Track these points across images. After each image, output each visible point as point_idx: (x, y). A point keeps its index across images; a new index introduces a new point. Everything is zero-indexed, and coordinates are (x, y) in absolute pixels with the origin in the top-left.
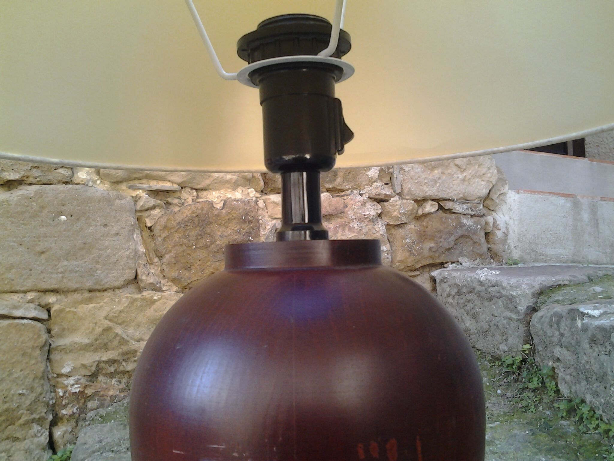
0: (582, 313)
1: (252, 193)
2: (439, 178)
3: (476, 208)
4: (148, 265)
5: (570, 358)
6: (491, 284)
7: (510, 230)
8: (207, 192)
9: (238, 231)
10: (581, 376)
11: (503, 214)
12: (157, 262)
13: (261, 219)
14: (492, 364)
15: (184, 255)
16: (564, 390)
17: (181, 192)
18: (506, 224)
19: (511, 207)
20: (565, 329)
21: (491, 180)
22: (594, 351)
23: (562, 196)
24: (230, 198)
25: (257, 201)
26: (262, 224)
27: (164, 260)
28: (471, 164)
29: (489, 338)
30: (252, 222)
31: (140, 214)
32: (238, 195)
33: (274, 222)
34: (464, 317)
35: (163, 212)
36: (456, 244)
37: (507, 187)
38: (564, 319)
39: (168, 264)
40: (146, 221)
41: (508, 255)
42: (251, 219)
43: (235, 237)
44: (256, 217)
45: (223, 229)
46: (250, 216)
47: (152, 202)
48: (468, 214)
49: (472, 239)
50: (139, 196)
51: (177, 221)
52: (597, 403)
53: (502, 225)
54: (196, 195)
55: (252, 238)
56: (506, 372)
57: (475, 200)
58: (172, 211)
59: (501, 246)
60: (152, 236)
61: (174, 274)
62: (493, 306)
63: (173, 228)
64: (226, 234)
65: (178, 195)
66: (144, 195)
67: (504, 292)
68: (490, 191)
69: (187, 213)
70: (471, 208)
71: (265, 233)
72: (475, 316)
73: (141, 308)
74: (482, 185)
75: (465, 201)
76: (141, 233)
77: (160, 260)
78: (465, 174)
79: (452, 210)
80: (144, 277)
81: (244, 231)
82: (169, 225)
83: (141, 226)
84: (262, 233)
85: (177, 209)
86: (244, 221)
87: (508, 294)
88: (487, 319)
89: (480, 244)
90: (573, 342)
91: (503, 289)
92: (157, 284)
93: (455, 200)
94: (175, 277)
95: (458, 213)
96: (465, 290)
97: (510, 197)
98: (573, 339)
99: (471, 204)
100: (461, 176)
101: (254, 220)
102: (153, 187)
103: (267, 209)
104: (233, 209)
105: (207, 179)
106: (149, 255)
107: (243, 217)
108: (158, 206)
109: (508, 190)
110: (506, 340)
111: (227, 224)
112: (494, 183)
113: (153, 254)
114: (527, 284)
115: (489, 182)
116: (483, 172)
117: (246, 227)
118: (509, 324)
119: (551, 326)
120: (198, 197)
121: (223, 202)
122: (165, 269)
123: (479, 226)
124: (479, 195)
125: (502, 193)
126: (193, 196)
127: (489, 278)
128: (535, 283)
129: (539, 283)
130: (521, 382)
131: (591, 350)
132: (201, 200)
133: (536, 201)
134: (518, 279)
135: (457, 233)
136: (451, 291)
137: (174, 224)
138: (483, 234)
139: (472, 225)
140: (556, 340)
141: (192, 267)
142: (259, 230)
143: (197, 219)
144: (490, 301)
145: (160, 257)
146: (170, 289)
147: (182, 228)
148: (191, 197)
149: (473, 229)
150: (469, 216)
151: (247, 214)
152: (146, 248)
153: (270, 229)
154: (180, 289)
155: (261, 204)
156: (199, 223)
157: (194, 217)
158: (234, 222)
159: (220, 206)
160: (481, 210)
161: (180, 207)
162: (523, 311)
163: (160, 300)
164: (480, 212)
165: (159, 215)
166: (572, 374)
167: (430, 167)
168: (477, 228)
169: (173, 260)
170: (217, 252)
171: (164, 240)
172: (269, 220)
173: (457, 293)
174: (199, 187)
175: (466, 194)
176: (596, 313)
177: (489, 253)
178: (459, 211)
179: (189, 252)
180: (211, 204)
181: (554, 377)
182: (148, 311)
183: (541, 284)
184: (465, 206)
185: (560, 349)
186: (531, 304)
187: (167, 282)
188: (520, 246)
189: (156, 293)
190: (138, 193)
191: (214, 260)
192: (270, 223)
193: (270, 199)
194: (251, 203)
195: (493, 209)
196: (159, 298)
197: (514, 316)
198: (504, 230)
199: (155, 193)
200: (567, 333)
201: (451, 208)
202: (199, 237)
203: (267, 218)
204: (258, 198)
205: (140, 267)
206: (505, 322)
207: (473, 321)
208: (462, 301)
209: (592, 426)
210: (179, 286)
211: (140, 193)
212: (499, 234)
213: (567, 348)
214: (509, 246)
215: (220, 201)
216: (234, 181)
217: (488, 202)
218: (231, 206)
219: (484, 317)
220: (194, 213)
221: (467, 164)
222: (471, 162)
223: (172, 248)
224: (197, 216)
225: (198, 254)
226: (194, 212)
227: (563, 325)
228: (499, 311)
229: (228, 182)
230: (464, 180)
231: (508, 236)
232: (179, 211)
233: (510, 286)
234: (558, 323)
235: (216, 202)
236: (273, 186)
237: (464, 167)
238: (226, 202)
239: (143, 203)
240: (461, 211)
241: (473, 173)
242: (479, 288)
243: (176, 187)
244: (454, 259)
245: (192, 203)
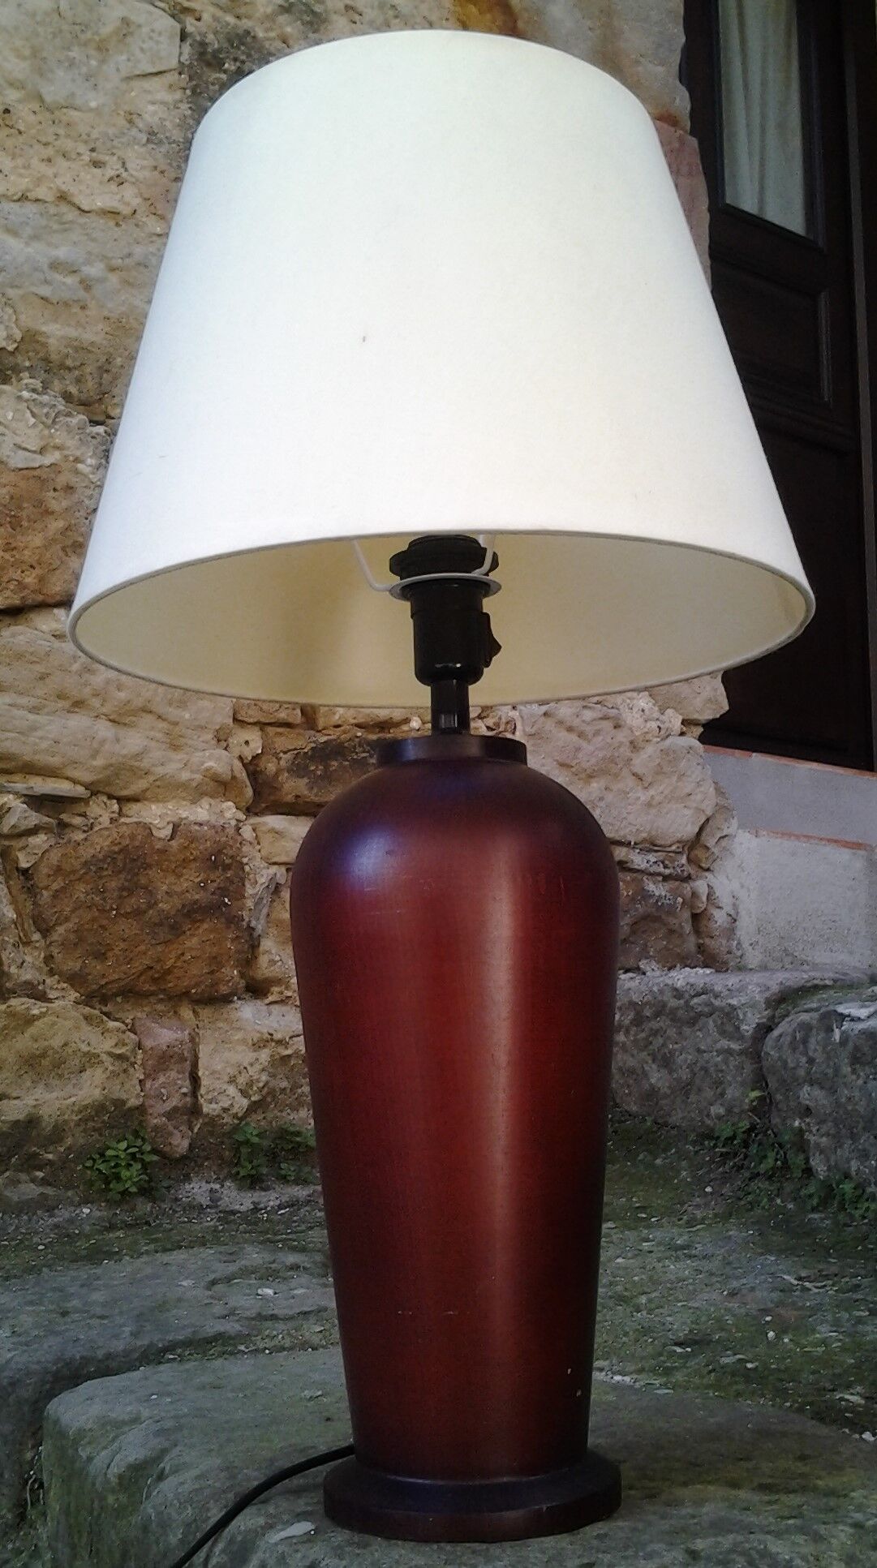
0: (842, 1014)
1: (230, 811)
2: (601, 799)
3: (672, 861)
4: (21, 945)
5: (826, 1102)
6: (695, 992)
7: (741, 907)
8: (139, 804)
9: (202, 885)
10: (844, 1131)
11: (727, 877)
12: (38, 941)
13: (247, 864)
14: (697, 1148)
15: (95, 927)
16: (819, 1166)
17: (89, 802)
18: (734, 897)
19: (742, 863)
20: (816, 1050)
21: (703, 806)
22: (858, 1077)
23: (845, 846)
24: (185, 818)
25: (238, 829)
26: (248, 874)
27: (55, 937)
28: (663, 773)
29: (693, 1098)
30: (229, 869)
31: (7, 843)
32: (201, 812)
33: (274, 869)
34: (647, 1068)
35: (52, 842)
36: (633, 932)
37: (735, 823)
38: (814, 1031)
39: (63, 944)
40: (18, 858)
41: (739, 960)
42: (228, 861)
43: (197, 897)
44: (238, 858)
45: (171, 879)
46: (226, 855)
47: (34, 818)
48: (659, 874)
49: (665, 925)
50: (8, 806)
51: (83, 860)
52: (867, 1171)
53: (725, 901)
54: (117, 811)
55: (229, 900)
56: (722, 1155)
57: (670, 846)
58: (69, 841)
59: (724, 942)
60: (29, 888)
61: (73, 965)
62: (698, 1033)
63: (74, 872)
64: (178, 889)
65: (81, 808)
66: (19, 806)
67: (717, 1003)
68: (701, 829)
69: (101, 843)
70: (663, 862)
71: (255, 891)
72: (666, 1062)
73: (6, 1031)
74: (684, 816)
75: (651, 847)
76: (7, 882)
77: (44, 937)
78: (652, 792)
79: (627, 863)
80: (13, 970)
81: (215, 885)
82: (67, 867)
83: (8, 868)
84: (250, 890)
85: (79, 836)
86: (215, 866)
87: (723, 1004)
88: (689, 1061)
89: (681, 935)
90: (830, 1071)
91: (716, 997)
92: (39, 984)
93: (632, 843)
94: (76, 972)
95: (638, 871)
96: (648, 1012)
97: (741, 844)
98: (828, 1066)
99: (664, 854)
100: (644, 797)
101: (235, 864)
102: (35, 790)
103: (259, 843)
104: (193, 839)
105: (141, 778)
106: (23, 925)
107: (213, 858)
108: (44, 828)
109: (738, 829)
110: (722, 1095)
111: (180, 869)
112: (709, 813)
113: (29, 924)
114: (758, 985)
115: (699, 810)
116: (688, 790)
117: (218, 878)
118: (726, 1062)
119: (794, 1050)
120: (120, 813)
121: (171, 826)
122: (55, 954)
123: (680, 900)
124: (679, 835)
125: (726, 836)
126: (113, 812)
127: (692, 981)
128: (772, 982)
129: (779, 982)
130: (748, 1168)
131: (854, 1077)
132: (128, 820)
133: (794, 854)
134: (740, 978)
135: (637, 910)
136: (622, 1018)
137: (77, 864)
138: (686, 915)
139: (665, 896)
140: (802, 1072)
141: (110, 954)
142: (244, 885)
143: (121, 857)
144: (694, 1025)
145: (45, 932)
146: (63, 997)
147: (92, 874)
148: (108, 815)
149: (667, 904)
150: (660, 878)
151: (220, 852)
152: (17, 911)
153: (266, 885)
154: (83, 997)
155: (247, 832)
156: (125, 864)
157: (116, 853)
158: (193, 865)
159: (166, 832)
160: (683, 865)
161: (84, 831)
162: (750, 1032)
163: (44, 1017)
164: (681, 871)
165: (46, 846)
166: (831, 1132)
167: (583, 776)
168: (675, 902)
169: (72, 936)
170: (161, 924)
171: (55, 895)
172: (262, 866)
173: (634, 1020)
174: (125, 793)
175: (654, 833)
176: (863, 1013)
177: (699, 956)
178: (639, 865)
179: (104, 922)
180: (148, 828)
181: (802, 1146)
182: (19, 1037)
183: (781, 983)
184: (652, 858)
185: (809, 1089)
186: (765, 1020)
187: (59, 982)
188: (760, 943)
189: (36, 1002)
190: (6, 799)
191: (154, 942)
192: (264, 872)
193: (265, 824)
194: (228, 830)
195: (707, 866)
196: (41, 1013)
197: (735, 1046)
198: (728, 909)
199: (37, 802)
200: (819, 1057)
201: (624, 859)
202: (125, 894)
203: (258, 863)
204: (241, 821)
205: (5, 950)
206: (719, 1059)
207: (664, 1072)
208: (643, 1035)
209: (857, 1213)
210: (82, 991)
211: (9, 799)
212: (720, 917)
213: (820, 1083)
214: (739, 944)
215: (165, 824)
216: (194, 784)
217: (699, 853)
218: (189, 835)
219: (684, 1059)
220: (116, 845)
221: (657, 773)
222: (662, 769)
223: (73, 911)
224: (121, 851)
225: (123, 927)
226: (116, 842)
227: (813, 1042)
228: (709, 1040)
229: (184, 786)
230: (649, 805)
231: (737, 923)
232: (86, 839)
233: (729, 990)
234: (805, 1041)
235: (158, 826)
236: (272, 798)
237: (650, 780)
238: (178, 827)
239: (16, 820)
240: (643, 866)
241: (666, 792)
242: (673, 1003)
243: (80, 791)
244: (631, 963)
245: (111, 825)
